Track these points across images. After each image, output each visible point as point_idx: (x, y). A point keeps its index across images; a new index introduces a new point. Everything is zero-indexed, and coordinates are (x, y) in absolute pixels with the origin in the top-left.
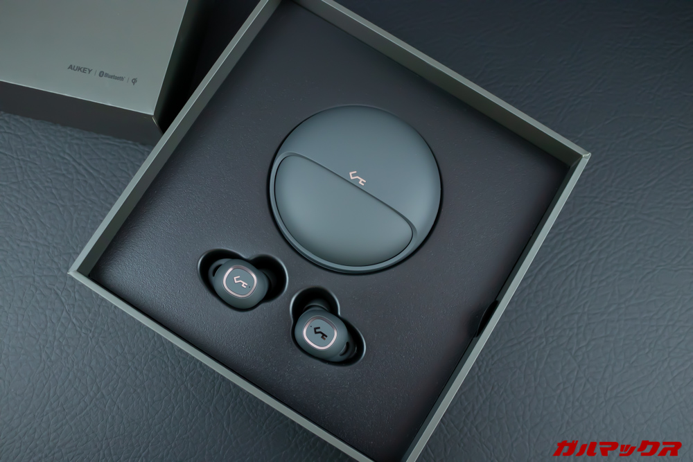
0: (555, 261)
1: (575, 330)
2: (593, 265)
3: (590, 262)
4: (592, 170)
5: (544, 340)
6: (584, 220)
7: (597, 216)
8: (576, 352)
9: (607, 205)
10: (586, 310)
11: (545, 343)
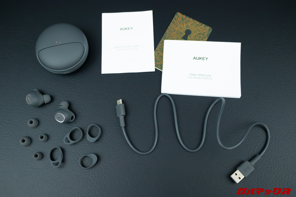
0: (261, 141)
1: (272, 164)
2: (274, 140)
3: (273, 139)
4: (268, 106)
5: (262, 170)
6: (269, 125)
7: (273, 122)
8: (274, 172)
9: (276, 118)
10: (275, 157)
11: (262, 171)
